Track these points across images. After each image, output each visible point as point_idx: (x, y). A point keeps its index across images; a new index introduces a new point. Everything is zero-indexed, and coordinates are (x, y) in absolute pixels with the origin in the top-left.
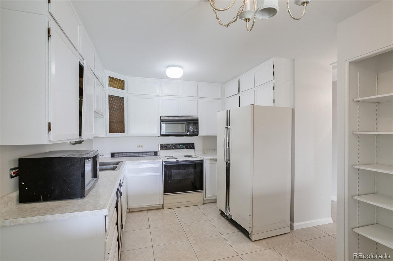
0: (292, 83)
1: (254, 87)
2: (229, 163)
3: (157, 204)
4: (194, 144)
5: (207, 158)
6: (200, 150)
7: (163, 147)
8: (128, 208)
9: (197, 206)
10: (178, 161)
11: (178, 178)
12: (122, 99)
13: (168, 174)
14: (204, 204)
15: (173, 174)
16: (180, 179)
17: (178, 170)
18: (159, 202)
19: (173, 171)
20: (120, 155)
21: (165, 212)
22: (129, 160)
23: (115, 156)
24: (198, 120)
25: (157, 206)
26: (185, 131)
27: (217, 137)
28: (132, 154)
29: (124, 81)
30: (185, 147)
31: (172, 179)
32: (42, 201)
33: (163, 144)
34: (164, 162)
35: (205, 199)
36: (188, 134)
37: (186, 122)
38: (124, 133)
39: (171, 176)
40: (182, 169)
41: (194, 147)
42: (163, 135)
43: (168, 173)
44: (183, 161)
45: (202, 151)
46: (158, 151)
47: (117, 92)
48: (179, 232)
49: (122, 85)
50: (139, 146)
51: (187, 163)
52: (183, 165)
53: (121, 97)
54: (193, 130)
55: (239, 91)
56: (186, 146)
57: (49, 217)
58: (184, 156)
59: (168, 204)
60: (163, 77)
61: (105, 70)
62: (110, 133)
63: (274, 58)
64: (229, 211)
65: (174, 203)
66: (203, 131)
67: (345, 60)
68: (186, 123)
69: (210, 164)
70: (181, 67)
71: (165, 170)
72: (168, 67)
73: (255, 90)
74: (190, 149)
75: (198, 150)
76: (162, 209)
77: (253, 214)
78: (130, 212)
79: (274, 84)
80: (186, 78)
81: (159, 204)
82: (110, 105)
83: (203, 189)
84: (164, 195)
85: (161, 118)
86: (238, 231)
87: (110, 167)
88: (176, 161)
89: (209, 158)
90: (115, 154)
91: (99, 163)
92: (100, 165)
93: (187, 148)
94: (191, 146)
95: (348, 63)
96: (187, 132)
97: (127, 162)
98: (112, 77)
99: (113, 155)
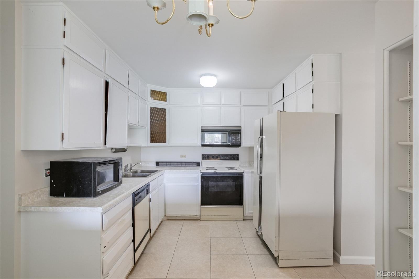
0: (340, 82)
1: (296, 91)
2: (262, 177)
3: (194, 214)
4: (238, 155)
5: (248, 170)
6: (245, 162)
7: (205, 157)
8: (166, 215)
9: (235, 222)
10: (216, 172)
11: (216, 190)
12: (164, 110)
13: (205, 186)
14: (244, 220)
15: (210, 185)
16: (217, 191)
17: (215, 181)
18: (196, 213)
19: (210, 183)
20: (164, 164)
21: (202, 223)
22: (168, 169)
23: (160, 165)
24: (240, 130)
25: (194, 217)
26: (226, 142)
27: (254, 148)
28: (176, 164)
29: (166, 93)
30: (228, 159)
31: (210, 190)
32: (65, 196)
33: (205, 155)
34: (202, 173)
35: (245, 215)
36: (230, 145)
37: (228, 131)
38: (166, 143)
39: (208, 188)
40: (219, 181)
41: (238, 158)
42: (203, 145)
43: (205, 184)
44: (222, 173)
45: (248, 163)
46: (201, 161)
47: (159, 104)
48: (205, 245)
49: (164, 97)
50: (182, 156)
51: (225, 175)
52: (221, 177)
53: (163, 109)
54: (235, 141)
55: (283, 97)
56: (230, 157)
57: (59, 209)
58: (226, 168)
59: (204, 216)
60: (198, 86)
61: (147, 84)
62: (151, 143)
63: (313, 55)
64: (261, 230)
65: (211, 216)
66: (246, 142)
67: (383, 49)
68: (227, 133)
69: (251, 177)
70: (215, 76)
71: (203, 181)
72: (202, 76)
73: (296, 95)
74: (234, 160)
75: (243, 162)
76: (199, 221)
77: (280, 236)
78: (168, 220)
79: (313, 86)
80: (221, 86)
81: (195, 214)
82: (151, 116)
83: (242, 204)
84: (201, 206)
85: (202, 128)
86: (268, 254)
87: (146, 174)
88: (214, 172)
89: (250, 170)
90: (160, 163)
91: (140, 171)
92: (142, 173)
93: (230, 159)
94: (235, 157)
95: (389, 51)
96: (229, 143)
97: (166, 171)
98: (154, 91)
99: (157, 164)
